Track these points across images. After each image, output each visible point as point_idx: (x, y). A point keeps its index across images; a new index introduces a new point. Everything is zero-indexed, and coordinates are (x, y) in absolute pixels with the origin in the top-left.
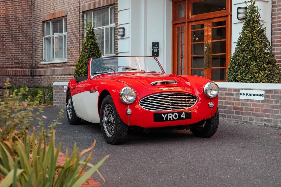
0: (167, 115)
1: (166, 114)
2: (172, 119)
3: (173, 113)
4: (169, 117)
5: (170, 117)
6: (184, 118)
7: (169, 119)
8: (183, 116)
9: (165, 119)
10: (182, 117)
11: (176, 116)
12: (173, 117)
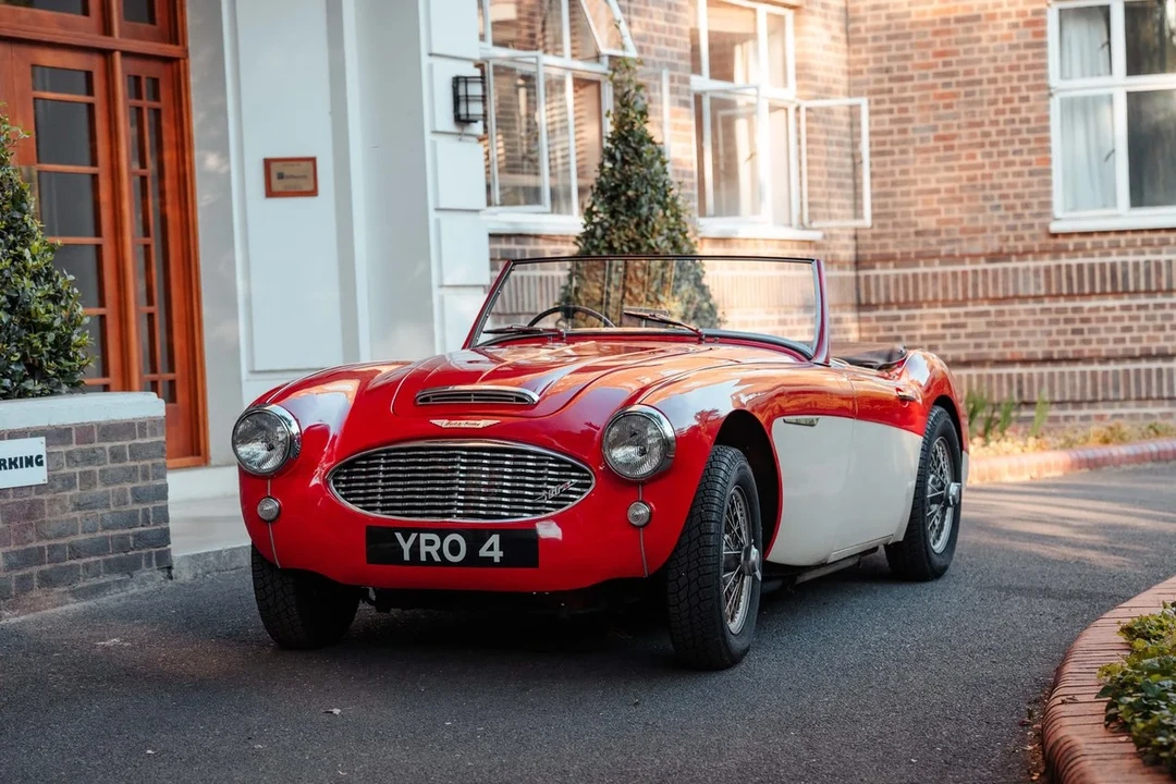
0: (418, 538)
1: (414, 536)
2: (437, 558)
3: (443, 532)
4: (424, 549)
5: (429, 549)
6: (497, 560)
7: (423, 558)
8: (491, 548)
9: (407, 557)
10: (483, 552)
11: (454, 548)
12: (440, 552)
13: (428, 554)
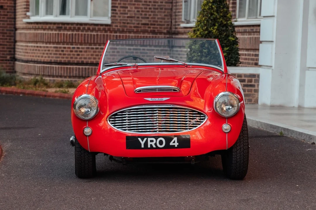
0: (147, 140)
1: (145, 139)
2: (154, 146)
3: (156, 138)
4: (149, 143)
5: (151, 143)
6: (176, 146)
7: (149, 146)
8: (174, 142)
9: (143, 146)
10: (171, 144)
11: (161, 143)
12: (156, 144)
13: (151, 145)
